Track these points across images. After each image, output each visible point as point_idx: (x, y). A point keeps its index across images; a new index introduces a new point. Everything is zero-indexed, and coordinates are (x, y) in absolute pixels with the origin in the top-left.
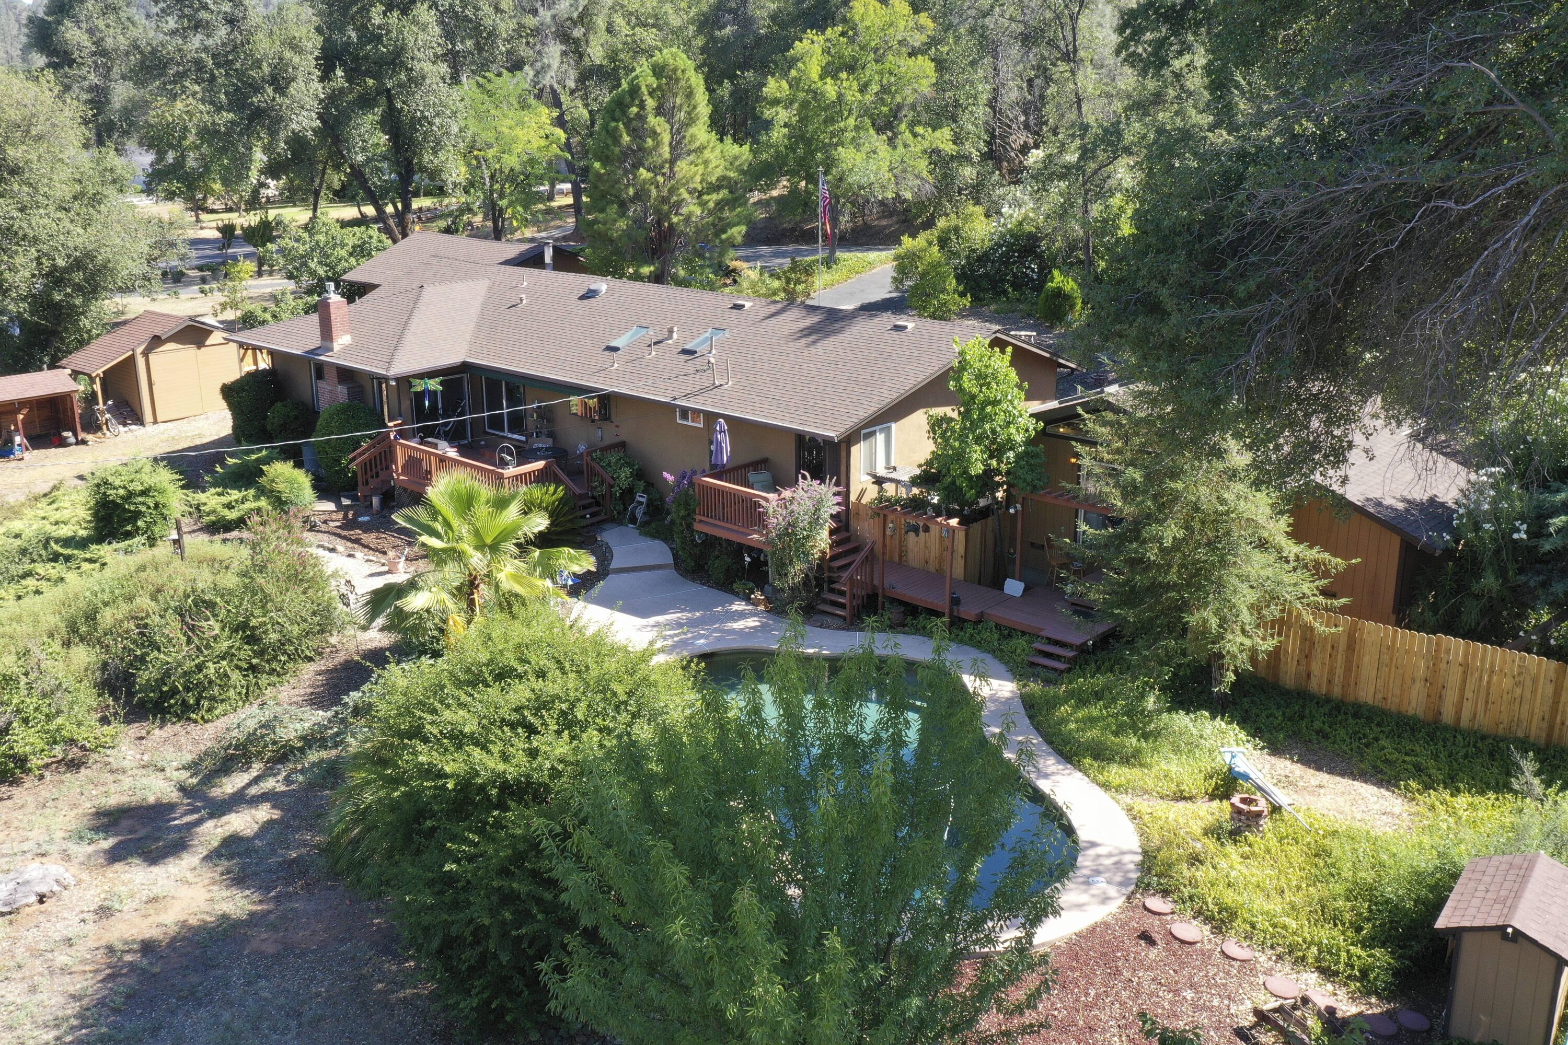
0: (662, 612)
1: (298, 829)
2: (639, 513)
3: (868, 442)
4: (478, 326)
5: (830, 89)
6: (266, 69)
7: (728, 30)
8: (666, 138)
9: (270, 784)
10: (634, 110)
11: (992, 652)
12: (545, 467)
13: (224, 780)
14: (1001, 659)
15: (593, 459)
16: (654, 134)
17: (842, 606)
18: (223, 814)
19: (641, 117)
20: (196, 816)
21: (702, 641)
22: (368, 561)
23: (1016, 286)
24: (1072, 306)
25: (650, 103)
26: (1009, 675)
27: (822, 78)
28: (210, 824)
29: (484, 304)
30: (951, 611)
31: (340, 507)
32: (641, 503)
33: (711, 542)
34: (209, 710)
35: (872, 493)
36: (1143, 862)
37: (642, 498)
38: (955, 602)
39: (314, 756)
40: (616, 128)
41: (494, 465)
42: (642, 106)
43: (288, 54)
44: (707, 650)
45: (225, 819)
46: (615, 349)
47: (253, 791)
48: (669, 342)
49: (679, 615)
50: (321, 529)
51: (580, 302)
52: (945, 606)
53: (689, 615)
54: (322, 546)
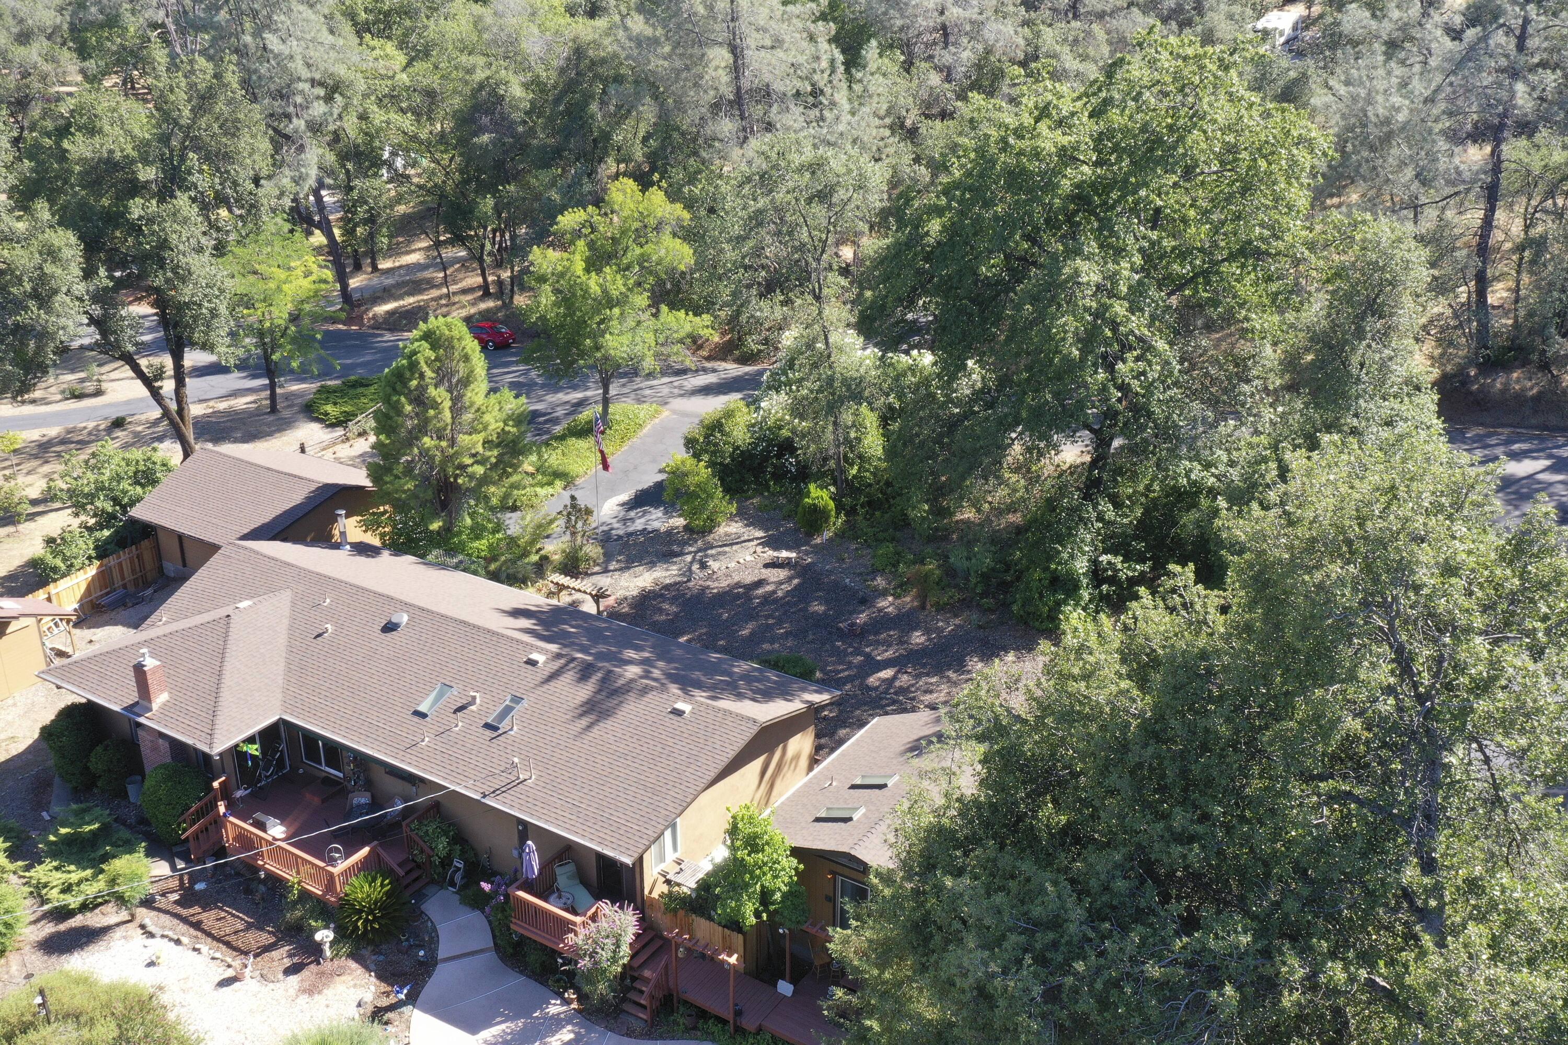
2: (458, 878)
3: (658, 847)
4: (289, 670)
5: (594, 283)
8: (447, 404)
10: (414, 383)
12: (370, 853)
15: (411, 830)
16: (435, 405)
17: (643, 1007)
19: (422, 388)
22: (213, 956)
23: (774, 476)
24: (827, 518)
29: (291, 628)
30: (735, 1020)
31: (173, 868)
32: (459, 869)
35: (662, 890)
37: (459, 864)
38: (738, 1013)
40: (398, 401)
41: (323, 860)
42: (422, 376)
46: (423, 715)
48: (473, 708)
49: (503, 1026)
50: (162, 906)
51: (383, 636)
52: (729, 1016)
53: (512, 1025)
54: (166, 937)
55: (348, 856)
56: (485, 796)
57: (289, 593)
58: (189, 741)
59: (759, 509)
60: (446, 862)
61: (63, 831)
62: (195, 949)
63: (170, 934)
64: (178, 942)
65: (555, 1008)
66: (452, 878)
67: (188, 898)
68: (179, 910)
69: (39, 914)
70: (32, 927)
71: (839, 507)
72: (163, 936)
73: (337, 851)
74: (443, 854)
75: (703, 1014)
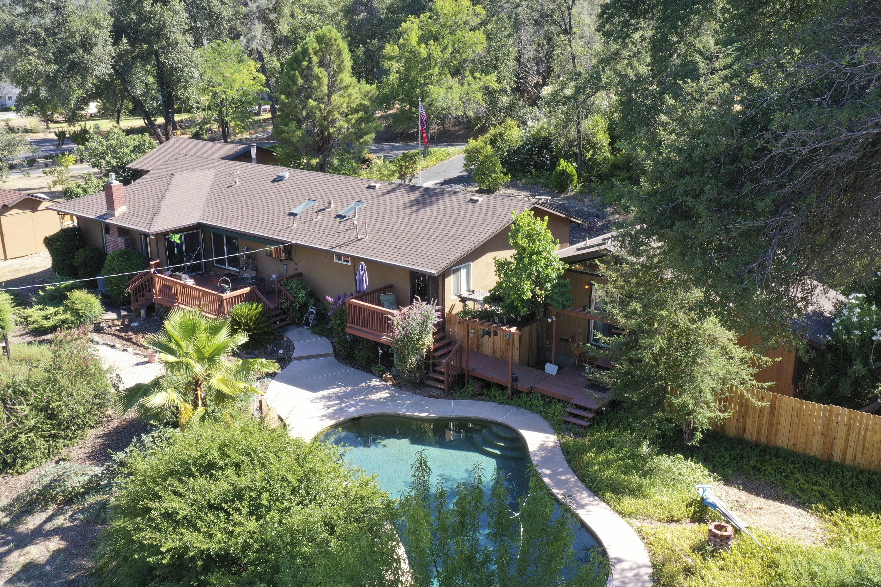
0: (326, 388)
1: (77, 556)
2: (311, 319)
3: (455, 275)
4: (208, 199)
5: (423, 51)
6: (78, 38)
7: (362, 16)
8: (325, 81)
9: (61, 521)
10: (305, 63)
11: (540, 413)
12: (250, 291)
13: (29, 518)
14: (546, 418)
15: (281, 285)
16: (318, 78)
17: (442, 382)
18: (26, 546)
19: (310, 68)
20: (7, 548)
21: (352, 409)
22: (136, 354)
23: (537, 168)
24: (572, 181)
25: (315, 59)
26: (551, 429)
27: (419, 44)
28: (16, 554)
29: (213, 184)
30: (512, 386)
31: (119, 316)
32: (312, 313)
33: (356, 340)
34: (22, 466)
35: (459, 307)
36: (653, 573)
37: (313, 310)
38: (515, 380)
39: (91, 500)
40: (294, 75)
41: (218, 291)
42: (310, 61)
43: (92, 29)
44: (356, 415)
45: (27, 549)
46: (295, 215)
47: (48, 526)
48: (329, 210)
49: (337, 390)
50: (108, 332)
51: (272, 184)
52: (506, 381)
53: (344, 389)
54: (106, 344)
56: (333, 248)
57: (214, 170)
58: (136, 228)
61: (49, 288)
62: (124, 350)
63: (109, 343)
64: (113, 347)
65: (375, 382)
66: (307, 319)
67: (125, 328)
68: (118, 333)
69: (24, 332)
70: (19, 339)
72: (104, 344)
74: (302, 301)
75: (487, 384)
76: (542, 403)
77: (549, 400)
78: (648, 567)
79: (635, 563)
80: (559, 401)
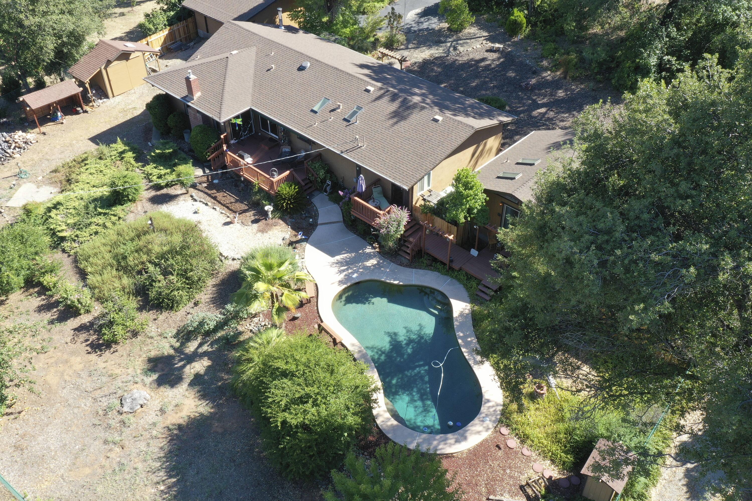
0: (339, 253)
1: (219, 371)
2: (328, 189)
3: (421, 183)
4: (254, 83)
9: (205, 348)
11: (464, 285)
12: (290, 174)
13: (189, 344)
14: (467, 289)
15: (308, 165)
17: (409, 254)
18: (192, 362)
20: (183, 363)
21: (355, 275)
22: (221, 213)
26: (469, 300)
28: (188, 367)
29: (256, 65)
30: (449, 265)
31: (204, 172)
35: (421, 202)
36: (503, 410)
38: (451, 261)
39: (219, 334)
44: (357, 281)
45: (193, 364)
46: (315, 112)
47: (200, 350)
48: (339, 110)
49: (346, 255)
50: (200, 188)
51: (298, 72)
52: (447, 261)
53: (350, 255)
54: (202, 202)
55: (279, 174)
56: (342, 153)
57: (255, 48)
58: (210, 115)
59: (487, 21)
60: (323, 181)
61: (157, 151)
62: (214, 208)
63: (203, 200)
64: (206, 204)
65: (369, 250)
66: (326, 189)
67: (211, 186)
68: (207, 191)
69: (148, 186)
70: (146, 192)
71: (528, 22)
72: (200, 201)
73: (275, 171)
74: (322, 177)
75: (435, 260)
76: (465, 278)
77: (469, 277)
78: (501, 405)
79: (496, 403)
80: (476, 279)
